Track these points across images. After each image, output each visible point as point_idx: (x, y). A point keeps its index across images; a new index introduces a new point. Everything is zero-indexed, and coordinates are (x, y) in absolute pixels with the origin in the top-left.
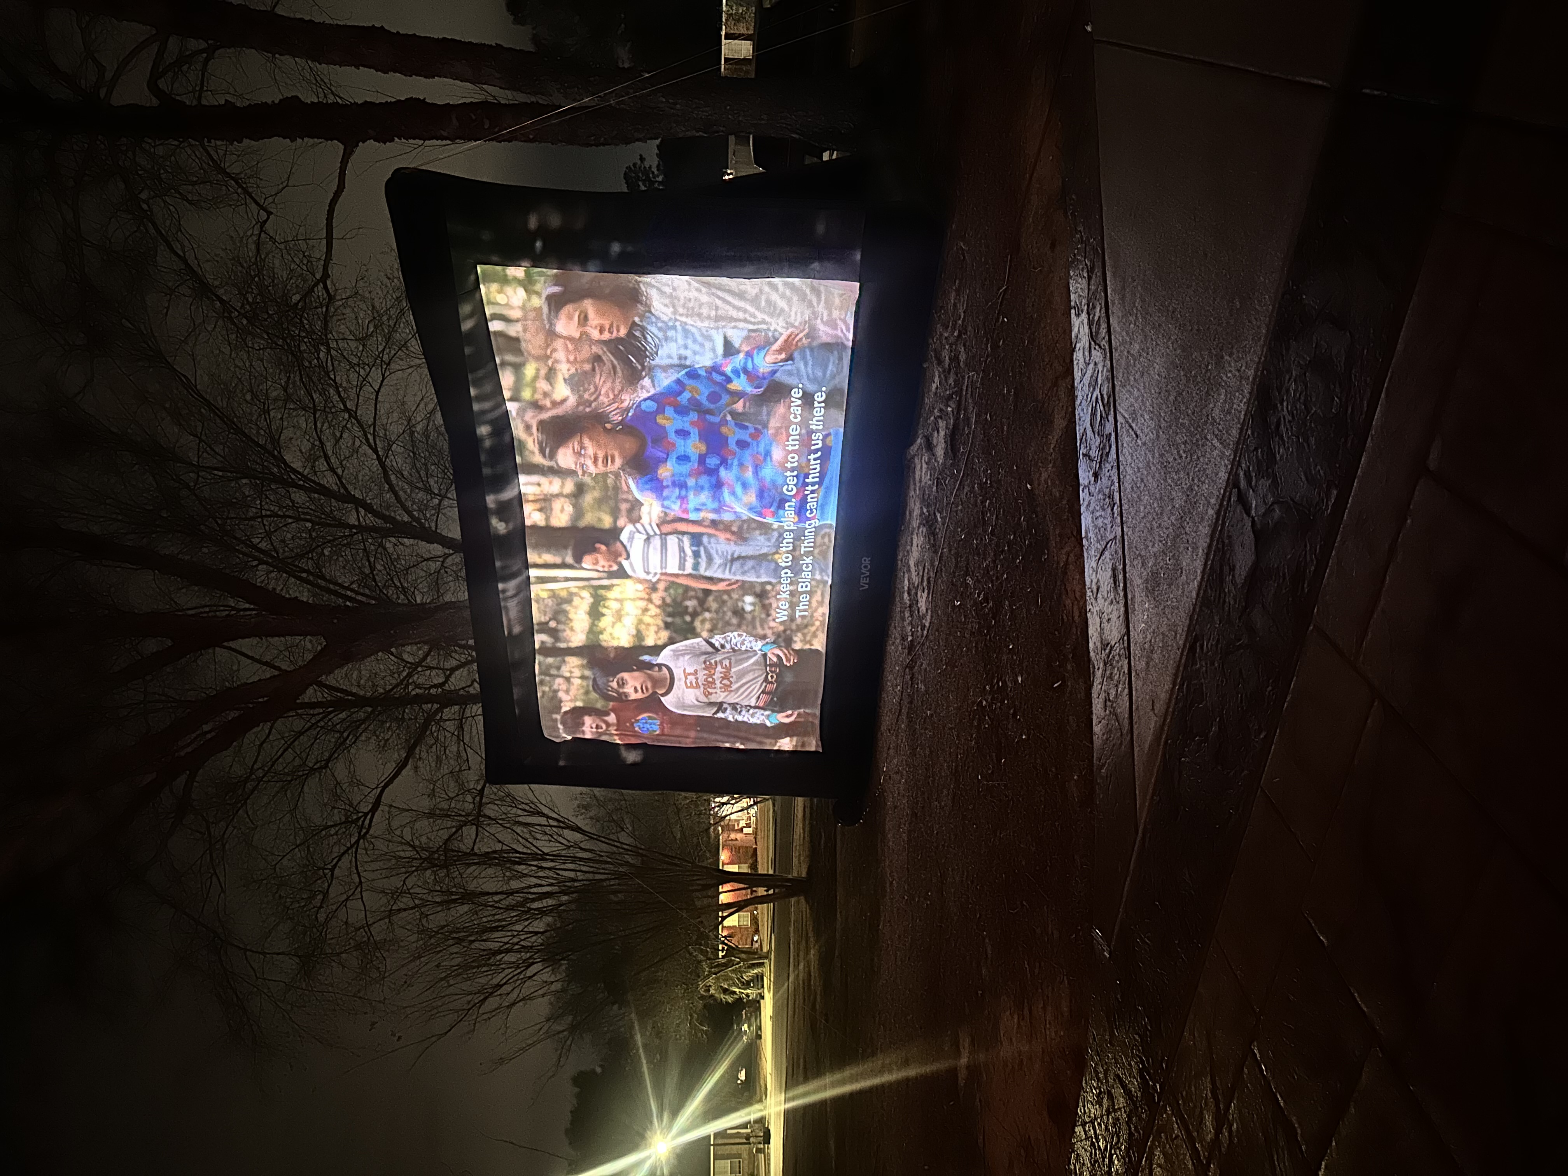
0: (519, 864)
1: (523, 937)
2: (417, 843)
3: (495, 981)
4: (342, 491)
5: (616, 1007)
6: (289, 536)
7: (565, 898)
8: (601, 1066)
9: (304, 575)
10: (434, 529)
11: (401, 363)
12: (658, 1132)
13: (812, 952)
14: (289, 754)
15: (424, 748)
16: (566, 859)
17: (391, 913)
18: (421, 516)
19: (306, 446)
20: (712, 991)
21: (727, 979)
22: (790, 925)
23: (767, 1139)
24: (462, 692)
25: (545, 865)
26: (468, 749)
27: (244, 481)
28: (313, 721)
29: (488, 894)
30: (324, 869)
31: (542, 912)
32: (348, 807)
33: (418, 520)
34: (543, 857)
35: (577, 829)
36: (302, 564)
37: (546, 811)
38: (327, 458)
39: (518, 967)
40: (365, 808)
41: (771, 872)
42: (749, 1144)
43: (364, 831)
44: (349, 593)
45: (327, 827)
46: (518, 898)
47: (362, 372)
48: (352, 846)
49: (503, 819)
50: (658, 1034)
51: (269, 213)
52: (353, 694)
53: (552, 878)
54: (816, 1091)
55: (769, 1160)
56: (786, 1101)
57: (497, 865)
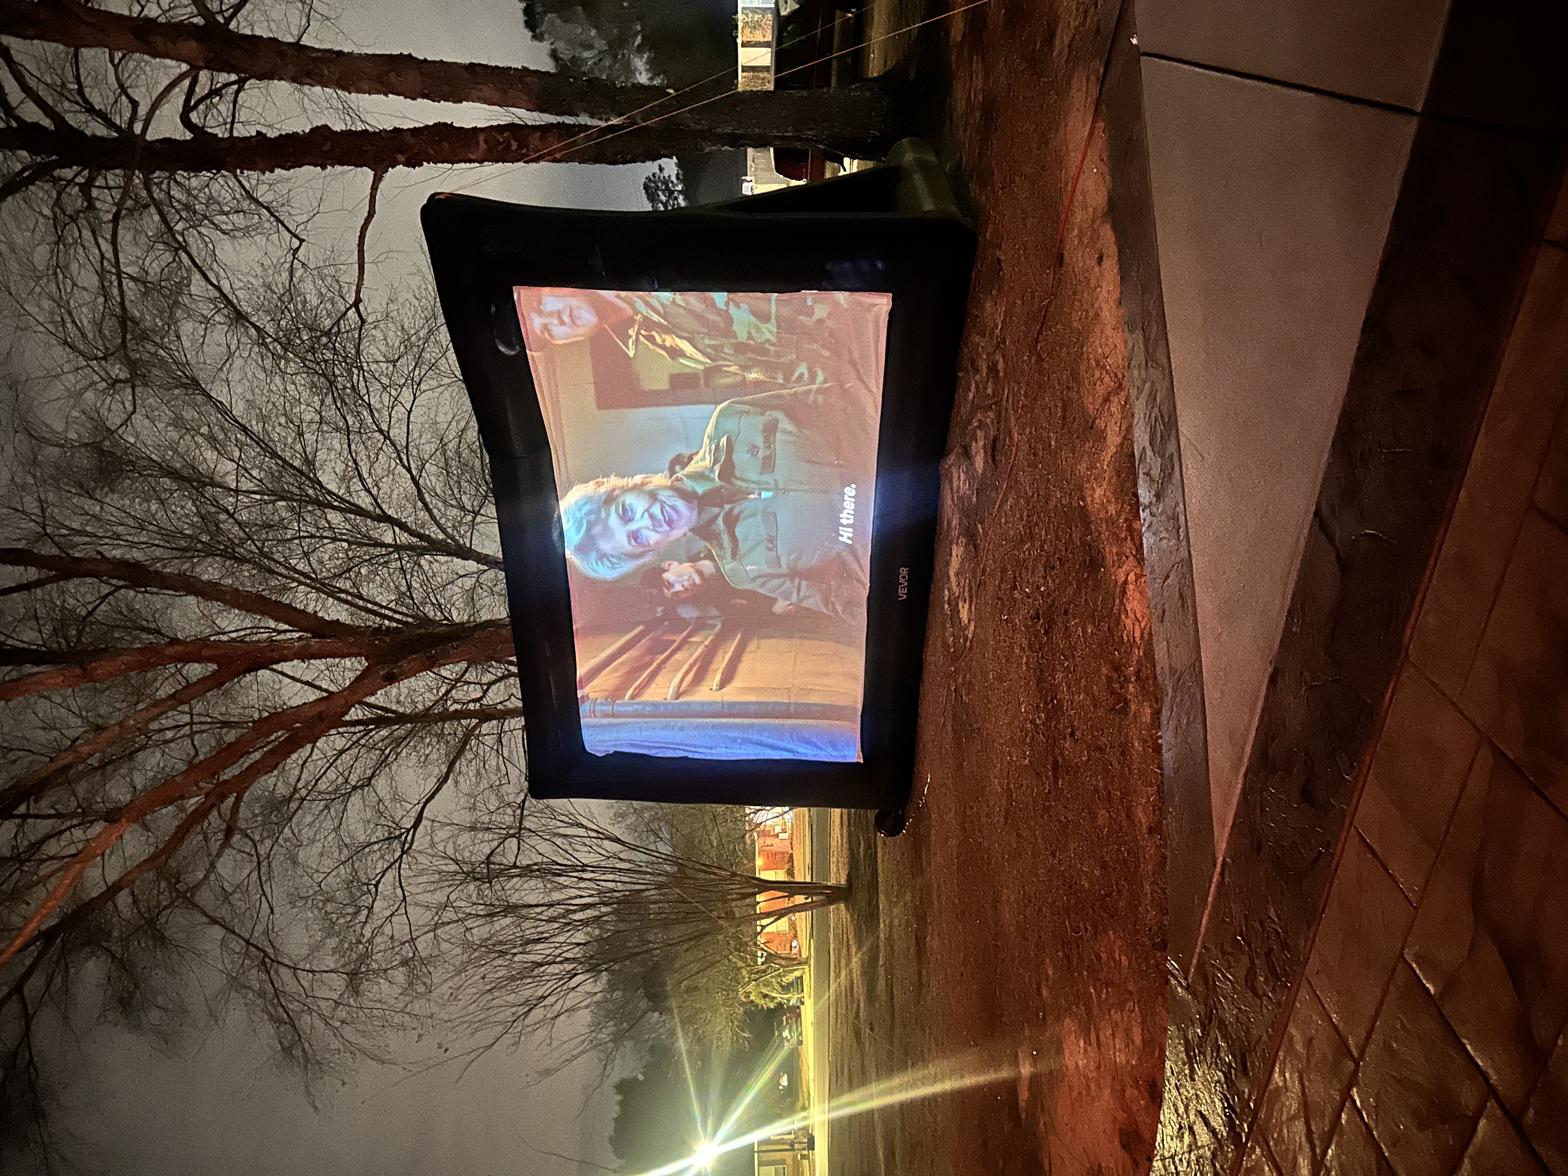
0: (560, 875)
1: (565, 949)
2: (460, 858)
3: (540, 994)
4: (378, 510)
5: (656, 1014)
6: (327, 557)
7: (604, 909)
8: (644, 1074)
9: (343, 596)
10: (468, 545)
11: (431, 382)
12: (702, 1139)
13: (854, 960)
14: (332, 774)
15: (464, 763)
16: (605, 870)
17: (436, 926)
18: (455, 533)
19: (340, 467)
20: (752, 997)
21: (767, 984)
22: (828, 931)
23: (811, 1145)
24: (499, 707)
25: (585, 876)
26: (507, 763)
27: (280, 503)
28: (355, 739)
29: (530, 906)
30: (368, 884)
31: (585, 923)
32: (390, 824)
33: (453, 538)
34: (584, 868)
35: (617, 840)
36: (340, 584)
37: (585, 822)
38: (362, 479)
39: (562, 979)
40: (408, 823)
41: (808, 880)
42: (793, 1150)
43: (407, 845)
44: (387, 612)
45: (370, 844)
46: (560, 910)
47: (393, 393)
48: (395, 862)
49: (543, 831)
50: (699, 1041)
51: (302, 241)
52: (394, 712)
53: (593, 889)
54: (862, 1100)
55: (814, 1166)
56: (830, 1110)
57: (537, 877)
